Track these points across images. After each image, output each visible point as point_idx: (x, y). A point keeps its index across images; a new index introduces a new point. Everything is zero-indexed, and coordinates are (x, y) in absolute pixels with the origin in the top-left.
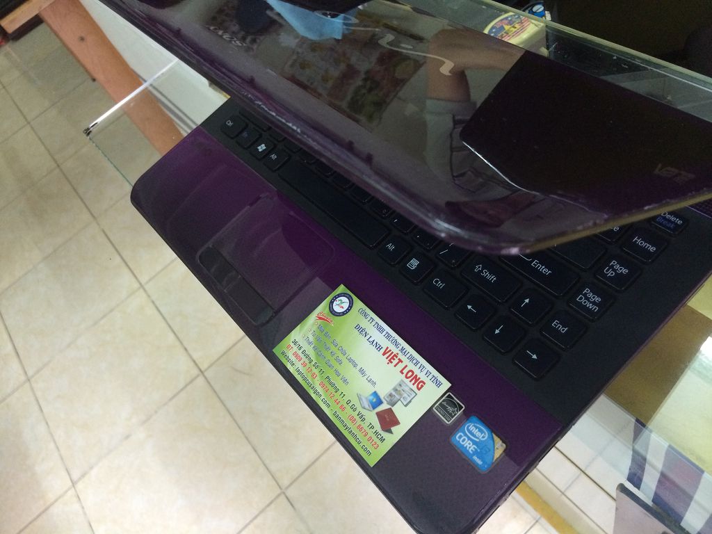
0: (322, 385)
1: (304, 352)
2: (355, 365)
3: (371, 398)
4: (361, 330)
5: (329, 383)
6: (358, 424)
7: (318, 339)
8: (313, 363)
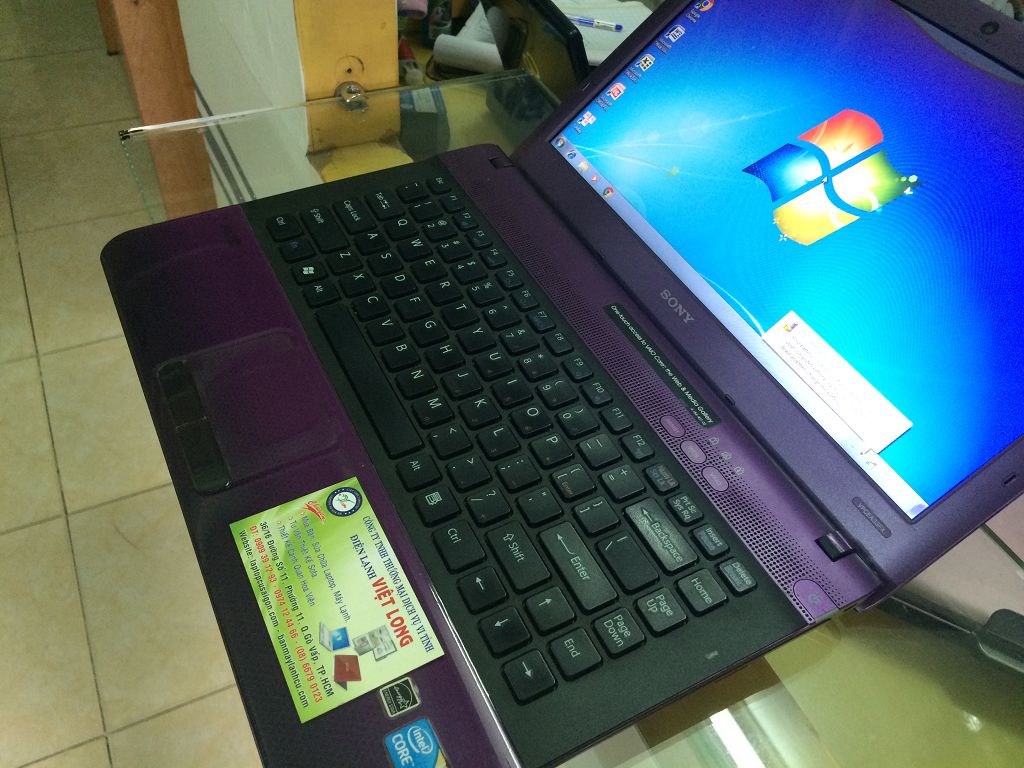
0: (278, 594)
1: (271, 543)
2: (332, 585)
3: (337, 634)
4: (357, 542)
5: (288, 596)
6: (306, 661)
7: (297, 534)
8: (278, 562)
